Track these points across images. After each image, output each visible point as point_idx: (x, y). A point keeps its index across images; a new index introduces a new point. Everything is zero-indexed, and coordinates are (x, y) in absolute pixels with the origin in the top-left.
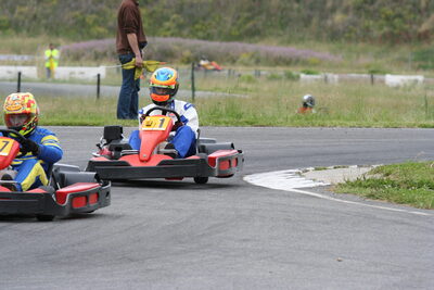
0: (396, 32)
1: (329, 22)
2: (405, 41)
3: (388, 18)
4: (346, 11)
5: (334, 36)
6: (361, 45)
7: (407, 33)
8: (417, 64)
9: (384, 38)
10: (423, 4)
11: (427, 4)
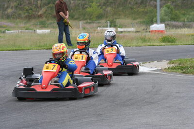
0: (30, 15)
1: (6, 12)
2: (33, 18)
3: (27, 10)
4: (12, 8)
5: (8, 17)
6: (18, 20)
7: (34, 15)
8: (40, 26)
9: (26, 17)
10: (39, 5)
11: (40, 4)
